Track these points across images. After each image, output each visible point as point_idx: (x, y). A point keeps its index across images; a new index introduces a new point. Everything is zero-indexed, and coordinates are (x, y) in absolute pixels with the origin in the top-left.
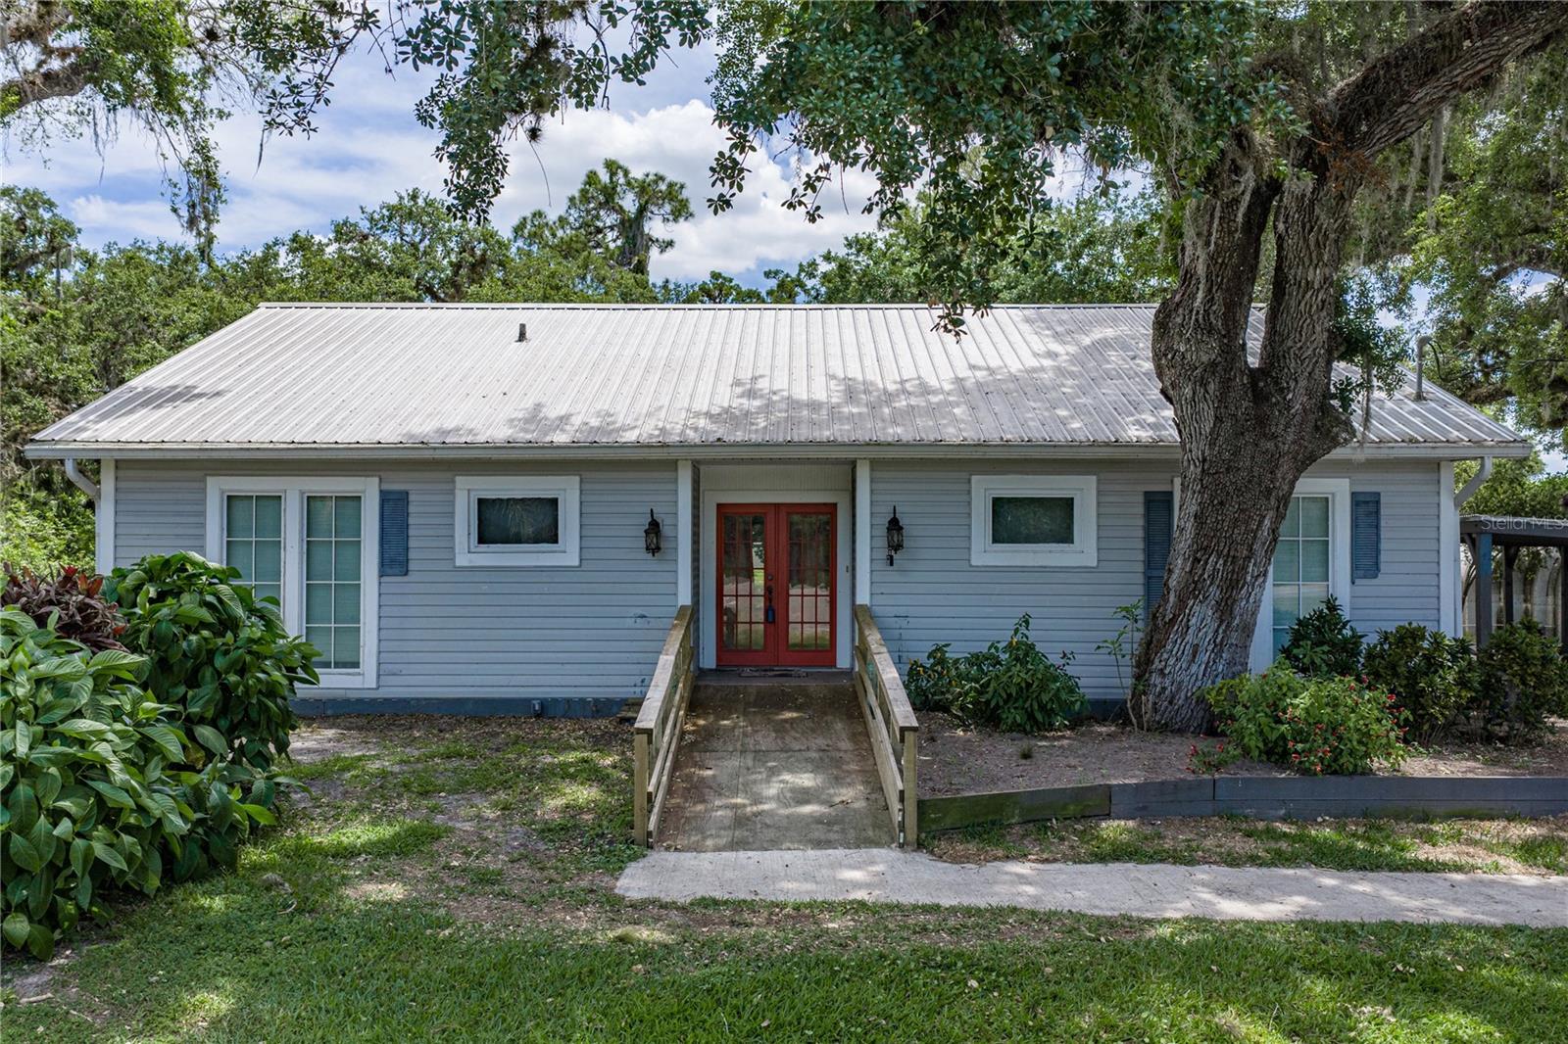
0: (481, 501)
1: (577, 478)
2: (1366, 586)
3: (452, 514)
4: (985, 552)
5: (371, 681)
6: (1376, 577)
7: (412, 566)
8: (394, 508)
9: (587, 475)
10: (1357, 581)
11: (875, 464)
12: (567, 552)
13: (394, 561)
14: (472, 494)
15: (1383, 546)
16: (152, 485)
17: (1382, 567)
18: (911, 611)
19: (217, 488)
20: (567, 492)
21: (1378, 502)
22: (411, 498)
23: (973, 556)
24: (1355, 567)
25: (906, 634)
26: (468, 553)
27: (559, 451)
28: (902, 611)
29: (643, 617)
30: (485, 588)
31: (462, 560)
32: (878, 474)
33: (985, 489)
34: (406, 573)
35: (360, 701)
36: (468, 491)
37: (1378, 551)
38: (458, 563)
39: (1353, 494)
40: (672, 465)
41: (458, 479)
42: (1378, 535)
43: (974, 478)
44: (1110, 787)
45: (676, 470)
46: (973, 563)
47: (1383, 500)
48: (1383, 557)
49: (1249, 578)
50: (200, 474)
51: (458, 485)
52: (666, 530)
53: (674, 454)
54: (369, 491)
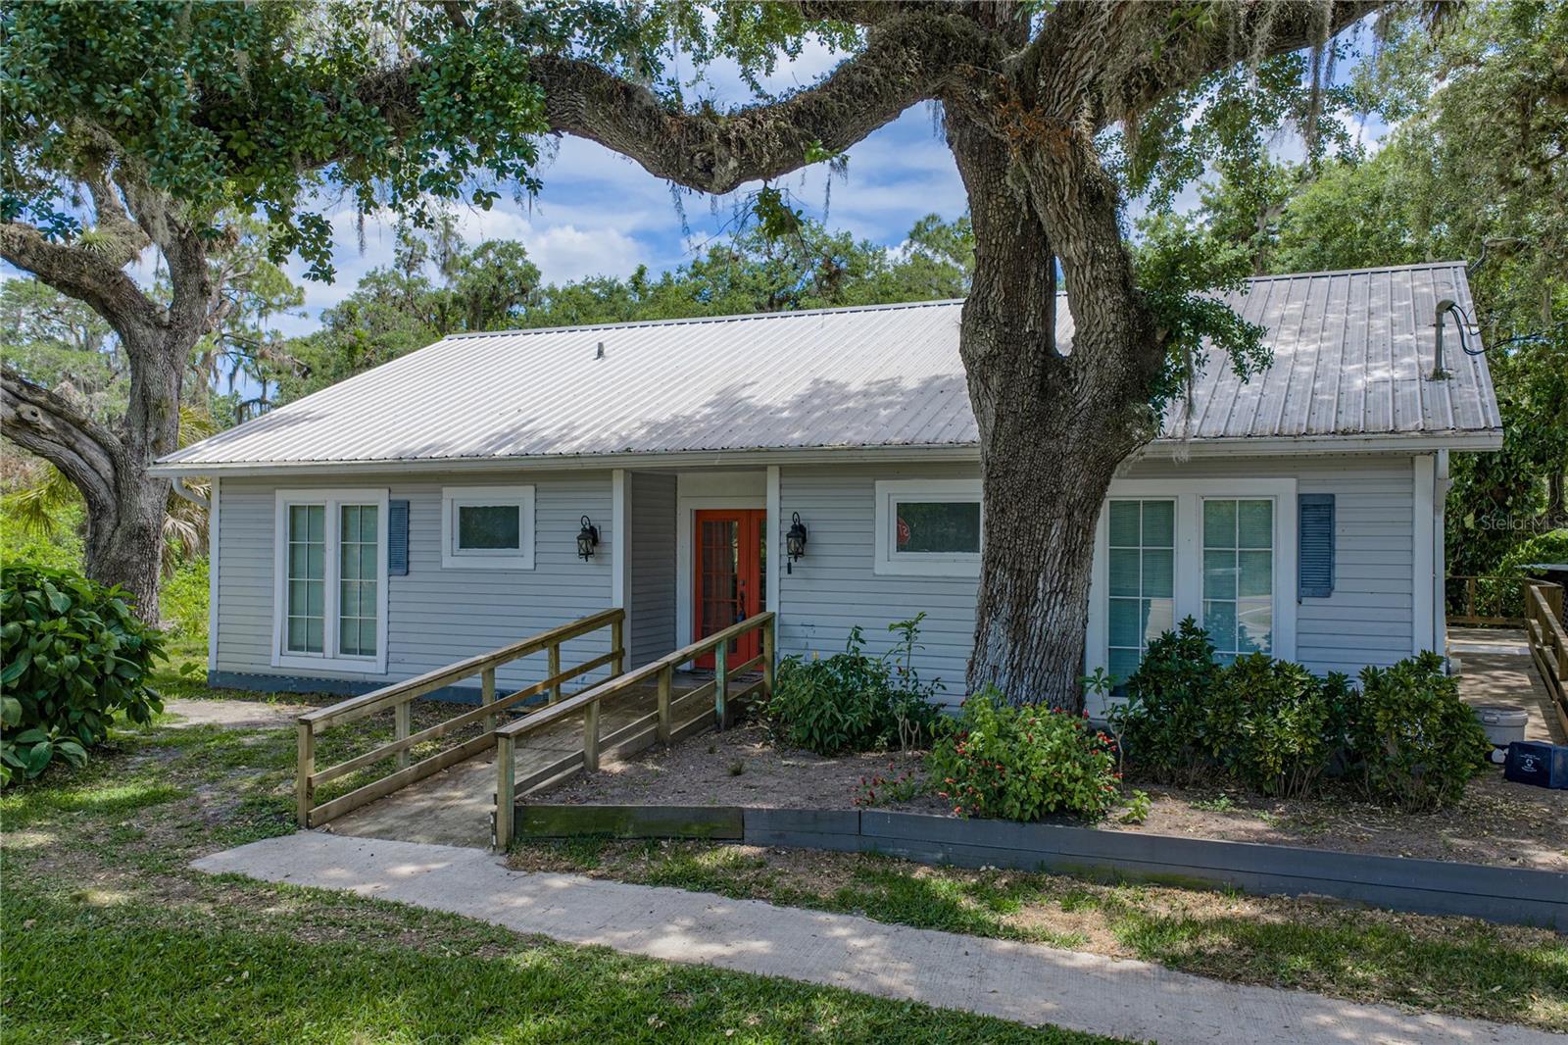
0: (462, 510)
1: (532, 488)
2: (1315, 606)
3: (440, 521)
4: (890, 561)
5: (382, 668)
6: (1328, 595)
7: (412, 567)
8: (399, 516)
9: (539, 485)
10: (1305, 601)
11: (783, 470)
12: (521, 559)
13: (400, 563)
14: (455, 502)
15: (1338, 558)
16: (242, 497)
17: (1338, 585)
18: (817, 620)
19: (285, 498)
20: (520, 496)
21: (1331, 506)
22: (412, 507)
23: (876, 566)
24: (1302, 583)
25: (812, 644)
26: (454, 558)
27: (498, 464)
28: (808, 620)
30: (464, 587)
31: (448, 562)
32: (785, 481)
33: (889, 494)
34: (407, 573)
35: (375, 685)
36: (457, 497)
37: (1331, 565)
38: (444, 566)
39: (1301, 497)
40: (606, 474)
41: (444, 489)
42: (1331, 546)
43: (877, 483)
44: (742, 810)
45: (611, 480)
46: (877, 573)
47: (1338, 504)
48: (1338, 572)
49: (1040, 596)
50: (270, 487)
51: (445, 495)
52: (603, 538)
53: (605, 464)
54: (381, 501)
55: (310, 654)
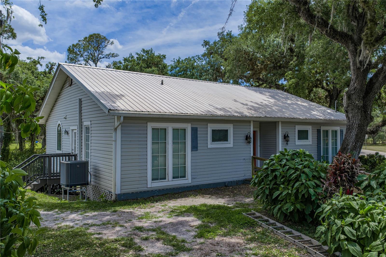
0: (212, 130)
1: (232, 125)
3: (207, 133)
5: (190, 181)
7: (199, 148)
8: (194, 131)
9: (234, 124)
11: (282, 122)
12: (230, 144)
13: (195, 147)
19: (150, 126)
20: (230, 128)
22: (198, 129)
26: (211, 145)
29: (244, 159)
30: (214, 154)
33: (297, 128)
34: (197, 150)
35: (187, 187)
36: (211, 127)
38: (208, 147)
39: (340, 130)
40: (250, 122)
41: (208, 124)
43: (296, 126)
46: (296, 144)
47: (343, 131)
50: (146, 121)
51: (208, 126)
53: (249, 119)
54: (188, 127)
55: (161, 181)
